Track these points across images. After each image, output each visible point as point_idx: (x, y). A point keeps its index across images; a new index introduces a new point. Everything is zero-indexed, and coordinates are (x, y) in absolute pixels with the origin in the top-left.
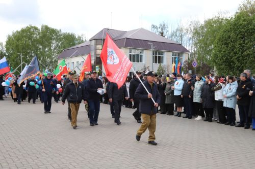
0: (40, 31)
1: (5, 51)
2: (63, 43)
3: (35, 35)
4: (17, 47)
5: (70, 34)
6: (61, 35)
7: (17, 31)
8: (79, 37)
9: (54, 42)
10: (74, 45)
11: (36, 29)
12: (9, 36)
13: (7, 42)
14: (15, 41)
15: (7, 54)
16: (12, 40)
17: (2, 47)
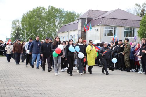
0: (47, 10)
1: (21, 27)
2: (65, 20)
3: (43, 14)
4: (29, 23)
5: (71, 12)
6: (64, 13)
7: (30, 11)
8: (79, 15)
9: (58, 19)
11: (44, 9)
12: (24, 15)
13: (22, 20)
14: (28, 19)
15: (22, 29)
16: (26, 18)
17: (19, 23)
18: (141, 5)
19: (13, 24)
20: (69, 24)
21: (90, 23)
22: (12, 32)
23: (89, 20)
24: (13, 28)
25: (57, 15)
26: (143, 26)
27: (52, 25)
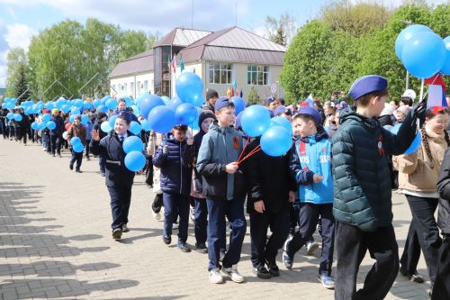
0: (85, 28)
1: (28, 64)
2: (124, 49)
3: (76, 36)
4: (47, 54)
5: (137, 31)
7: (46, 30)
8: (153, 38)
9: (109, 47)
10: (143, 51)
11: (77, 25)
12: (34, 37)
13: (30, 48)
14: (44, 47)
15: (31, 69)
16: (39, 44)
17: (23, 57)
18: (278, 19)
19: (10, 58)
20: (136, 57)
21: (179, 55)
22: (10, 76)
23: (177, 50)
24: (11, 66)
25: (106, 39)
26: (290, 63)
27: (97, 60)
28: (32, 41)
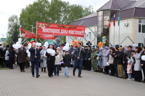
0: (50, 4)
6: (69, 7)
11: (47, 2)
12: (23, 9)
13: (21, 15)
14: (28, 14)
16: (26, 13)
17: (17, 20)
19: (9, 20)
27: (56, 22)
28: (22, 11)
